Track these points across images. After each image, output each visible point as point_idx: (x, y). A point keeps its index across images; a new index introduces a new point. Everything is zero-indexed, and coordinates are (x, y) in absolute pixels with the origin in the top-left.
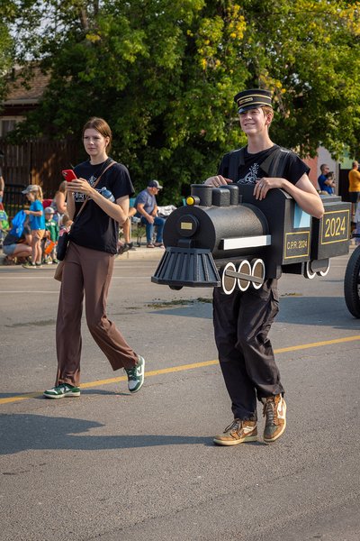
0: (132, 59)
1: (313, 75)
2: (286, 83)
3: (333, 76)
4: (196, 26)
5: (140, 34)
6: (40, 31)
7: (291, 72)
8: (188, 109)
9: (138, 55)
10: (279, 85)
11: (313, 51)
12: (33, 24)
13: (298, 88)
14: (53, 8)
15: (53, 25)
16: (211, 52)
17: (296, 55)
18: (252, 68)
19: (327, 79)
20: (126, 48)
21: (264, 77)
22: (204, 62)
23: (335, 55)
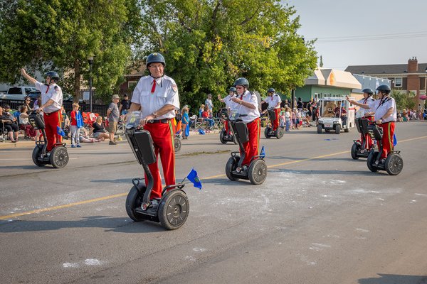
0: (178, 59)
1: (250, 64)
2: (240, 67)
3: (258, 64)
4: (202, 45)
5: (180, 49)
6: (143, 48)
7: (242, 62)
8: (201, 78)
9: (181, 57)
10: (237, 68)
11: (251, 54)
12: (141, 45)
13: (245, 69)
14: (148, 39)
15: (148, 45)
16: (208, 55)
17: (243, 56)
18: (226, 62)
19: (256, 65)
20: (175, 54)
21: (230, 64)
22: (205, 60)
23: (259, 56)
